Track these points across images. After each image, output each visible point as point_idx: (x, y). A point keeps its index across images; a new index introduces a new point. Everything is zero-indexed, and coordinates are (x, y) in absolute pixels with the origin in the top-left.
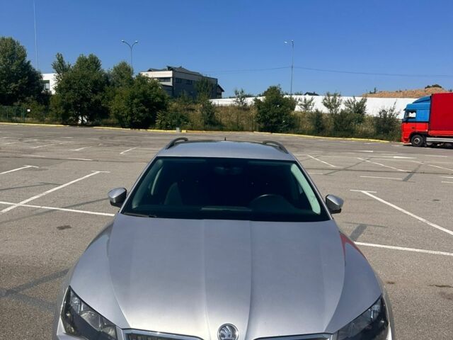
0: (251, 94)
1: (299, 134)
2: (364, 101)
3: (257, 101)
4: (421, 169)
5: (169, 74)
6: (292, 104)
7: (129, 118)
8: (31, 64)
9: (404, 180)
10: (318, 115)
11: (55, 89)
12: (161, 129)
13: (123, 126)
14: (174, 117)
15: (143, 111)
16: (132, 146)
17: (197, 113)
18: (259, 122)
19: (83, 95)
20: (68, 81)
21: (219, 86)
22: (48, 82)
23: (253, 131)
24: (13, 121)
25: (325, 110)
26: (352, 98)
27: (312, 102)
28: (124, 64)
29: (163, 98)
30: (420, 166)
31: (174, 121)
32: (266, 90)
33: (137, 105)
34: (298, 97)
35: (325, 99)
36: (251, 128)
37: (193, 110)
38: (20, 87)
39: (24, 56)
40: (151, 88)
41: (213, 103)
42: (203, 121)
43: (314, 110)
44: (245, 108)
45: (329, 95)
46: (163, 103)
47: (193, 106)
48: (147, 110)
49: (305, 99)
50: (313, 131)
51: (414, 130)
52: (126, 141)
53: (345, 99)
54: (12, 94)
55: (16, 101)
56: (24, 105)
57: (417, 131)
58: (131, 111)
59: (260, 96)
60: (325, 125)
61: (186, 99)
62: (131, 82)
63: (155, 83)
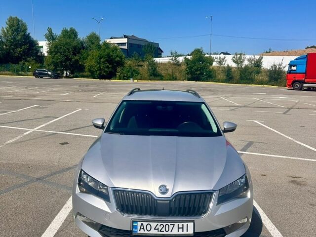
0: (182, 54)
1: (215, 82)
2: (261, 58)
3: (186, 59)
4: (297, 106)
5: (125, 40)
6: (211, 61)
7: (98, 72)
8: (30, 35)
9: (284, 113)
10: (229, 68)
11: (47, 52)
12: (120, 79)
13: (94, 78)
14: (129, 71)
15: (108, 67)
16: (102, 91)
17: (145, 68)
18: (187, 74)
19: (67, 56)
20: (56, 47)
21: (160, 49)
22: (42, 47)
23: (183, 80)
24: (19, 75)
25: (234, 65)
26: (253, 56)
27: (225, 60)
28: (94, 34)
29: (121, 57)
30: (297, 103)
31: (129, 74)
32: (193, 51)
33: (104, 62)
34: (215, 56)
35: (234, 57)
36: (182, 79)
37: (141, 66)
38: (24, 51)
39: (26, 30)
40: (113, 51)
41: (156, 61)
42: (149, 74)
43: (226, 65)
44: (178, 64)
45: (236, 54)
46: (121, 61)
47: (142, 63)
48: (110, 66)
49: (220, 58)
50: (226, 80)
51: (295, 79)
52: (96, 88)
53: (248, 57)
54: (18, 56)
55: (21, 61)
56: (27, 64)
57: (297, 79)
58: (100, 67)
59: (189, 55)
60: (234, 75)
61: (137, 58)
62: (99, 47)
63: (116, 47)
